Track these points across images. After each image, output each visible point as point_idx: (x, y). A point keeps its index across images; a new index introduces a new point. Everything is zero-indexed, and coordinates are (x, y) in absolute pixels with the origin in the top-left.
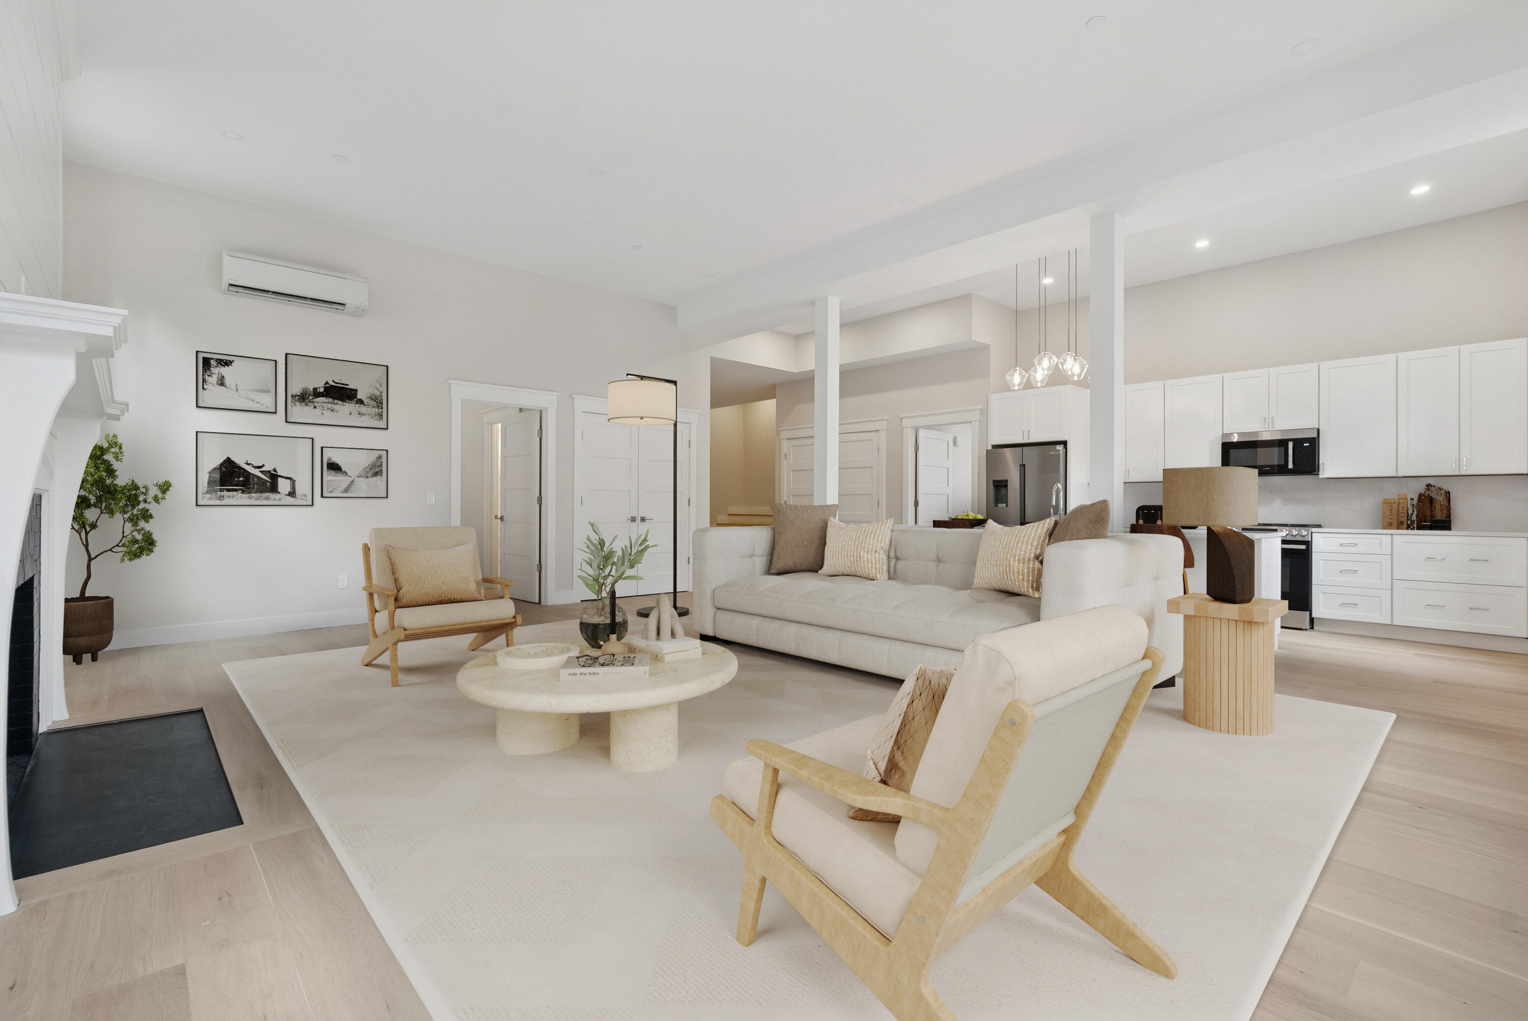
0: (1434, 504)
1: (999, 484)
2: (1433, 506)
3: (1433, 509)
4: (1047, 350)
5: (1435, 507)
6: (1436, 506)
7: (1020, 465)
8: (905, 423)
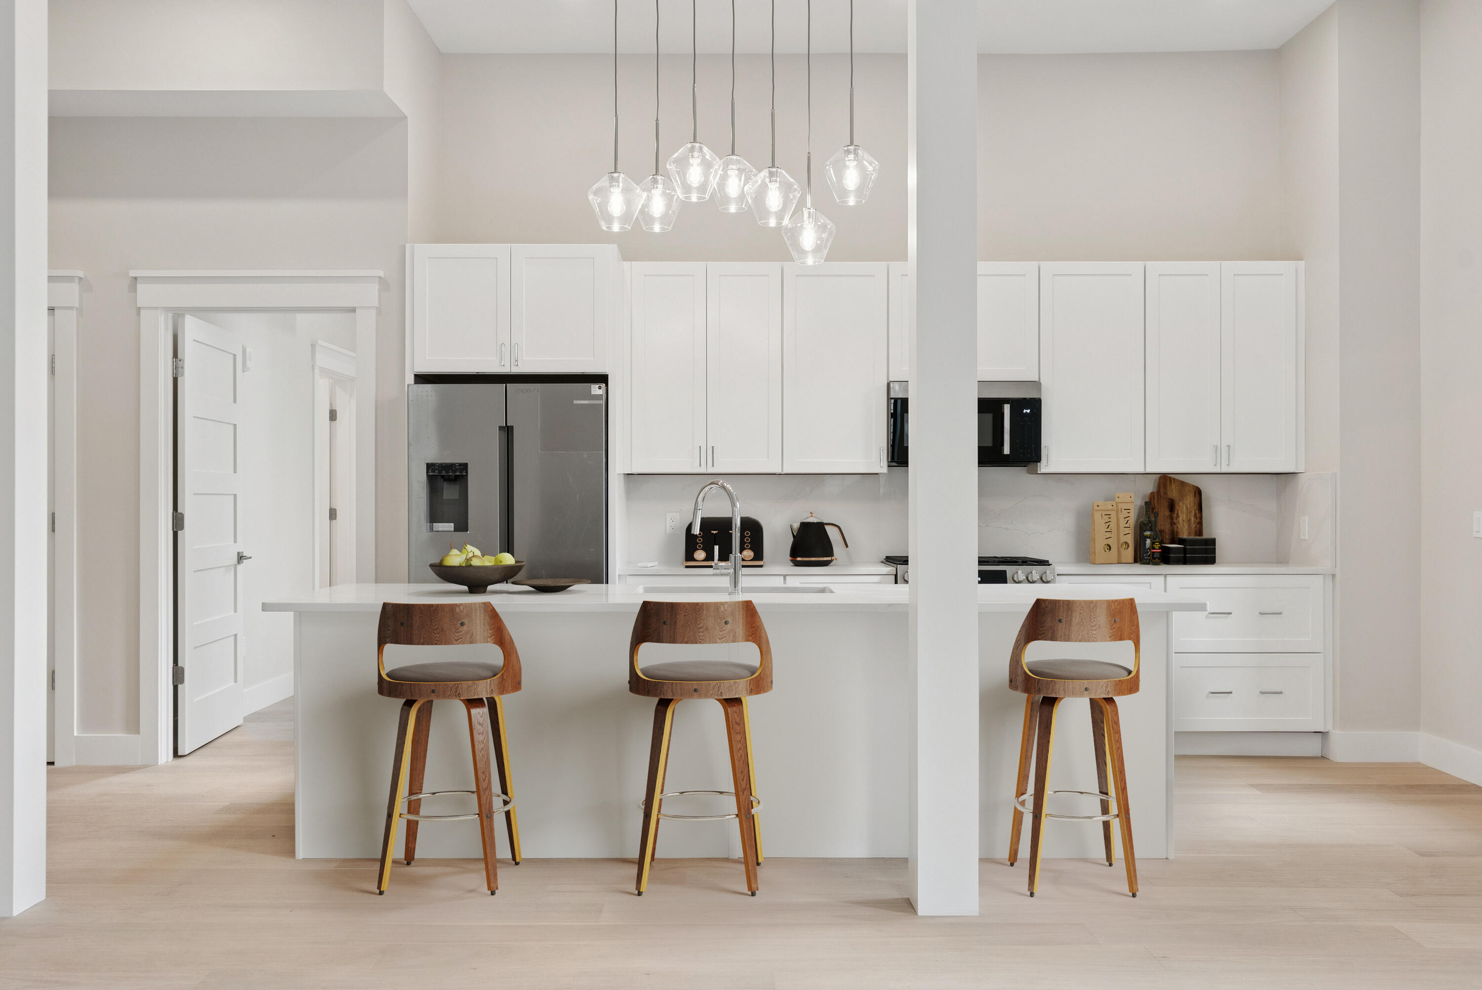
0: (1176, 512)
1: (444, 473)
2: (1175, 515)
3: (1175, 521)
4: (698, 139)
5: (1178, 516)
6: (1180, 514)
7: (500, 428)
8: (145, 294)
